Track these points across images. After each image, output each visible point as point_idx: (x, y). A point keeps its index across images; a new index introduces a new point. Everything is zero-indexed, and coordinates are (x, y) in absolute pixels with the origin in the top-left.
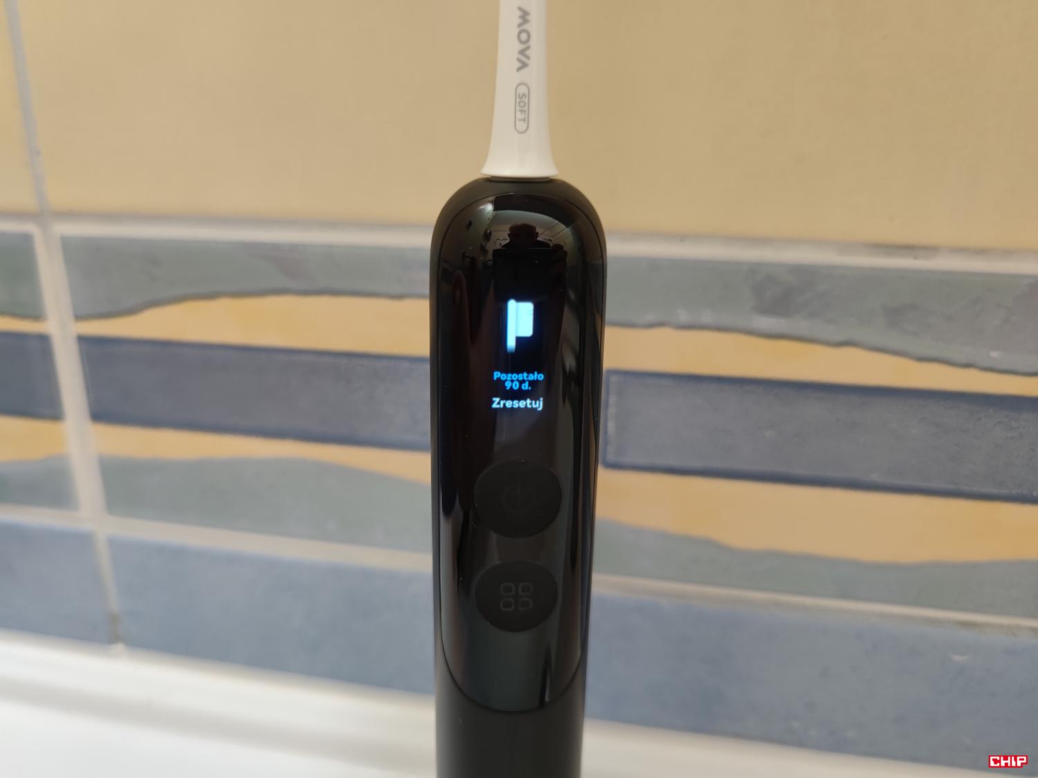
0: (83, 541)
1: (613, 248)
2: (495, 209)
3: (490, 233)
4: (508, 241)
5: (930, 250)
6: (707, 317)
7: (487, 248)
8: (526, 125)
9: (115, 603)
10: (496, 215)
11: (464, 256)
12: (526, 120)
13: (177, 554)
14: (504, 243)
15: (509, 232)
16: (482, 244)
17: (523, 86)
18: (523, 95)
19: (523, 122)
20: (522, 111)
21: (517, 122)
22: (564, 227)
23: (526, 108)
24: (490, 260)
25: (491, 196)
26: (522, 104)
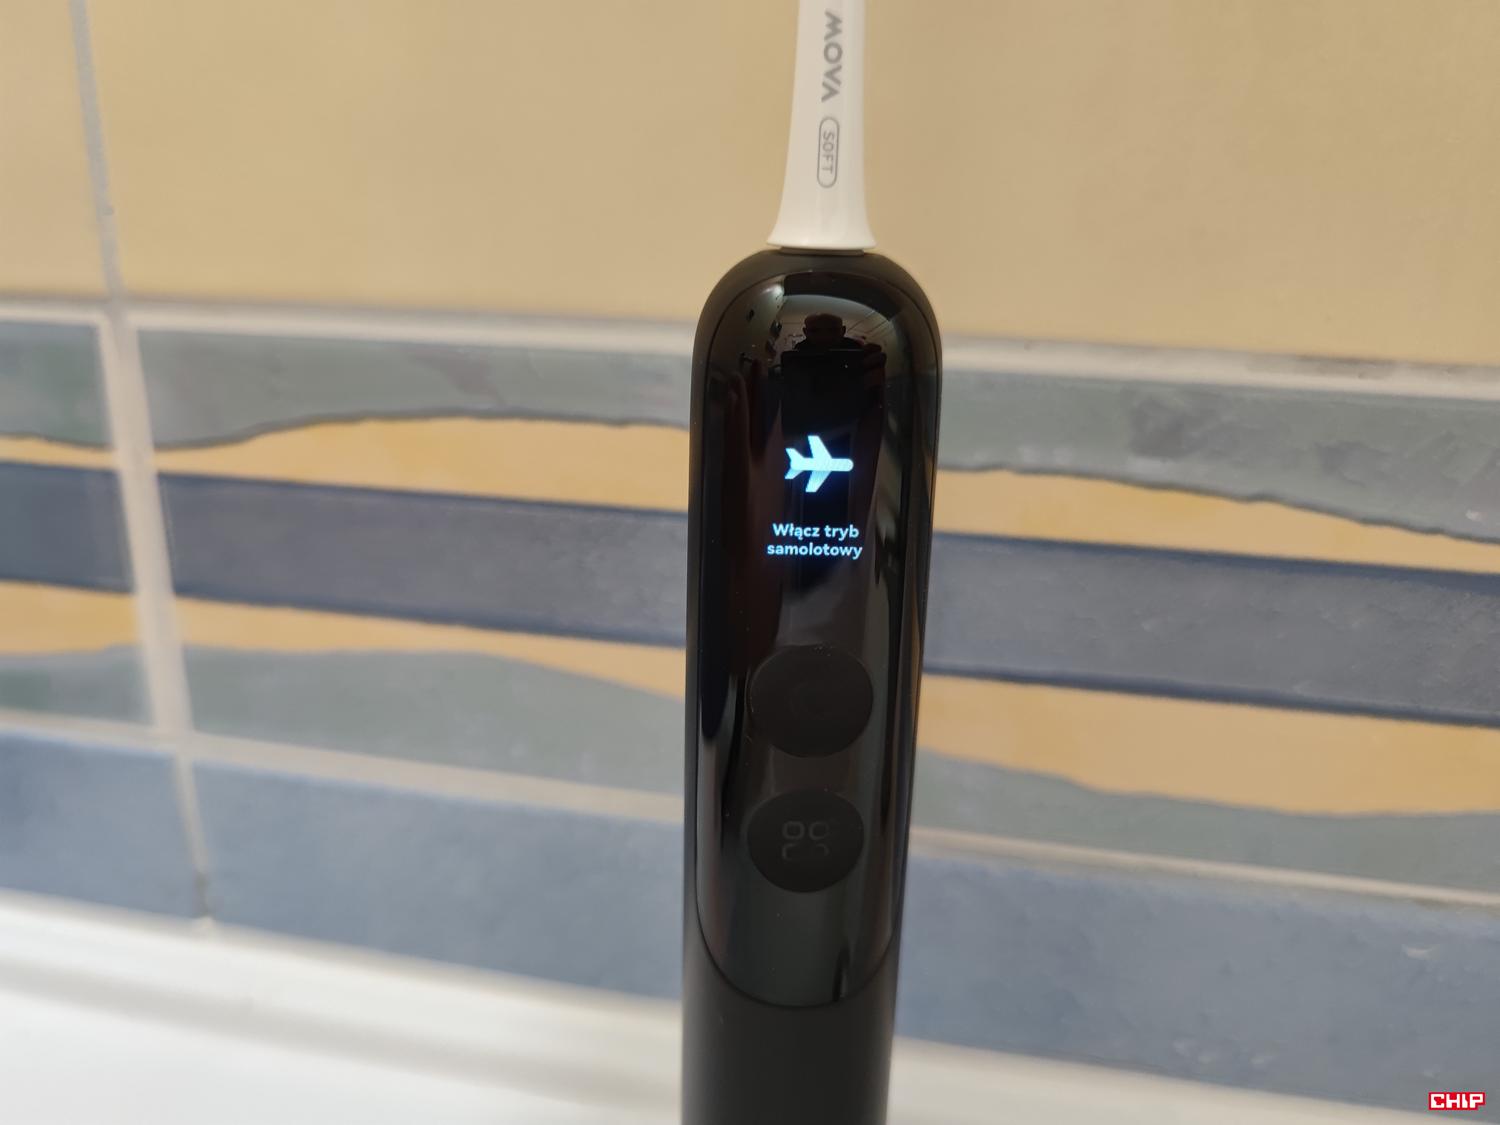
0: (157, 769)
1: (953, 358)
2: (787, 293)
3: (780, 326)
4: (804, 338)
5: (1382, 364)
6: (1062, 457)
7: (774, 348)
8: (833, 175)
9: (202, 859)
10: (787, 301)
11: (743, 360)
12: (834, 169)
13: (293, 789)
14: (799, 340)
15: (804, 326)
16: (768, 343)
17: (829, 121)
18: (830, 134)
19: (829, 172)
20: (828, 157)
21: (821, 171)
22: (885, 319)
23: (834, 152)
24: (778, 366)
25: (778, 275)
26: (829, 147)
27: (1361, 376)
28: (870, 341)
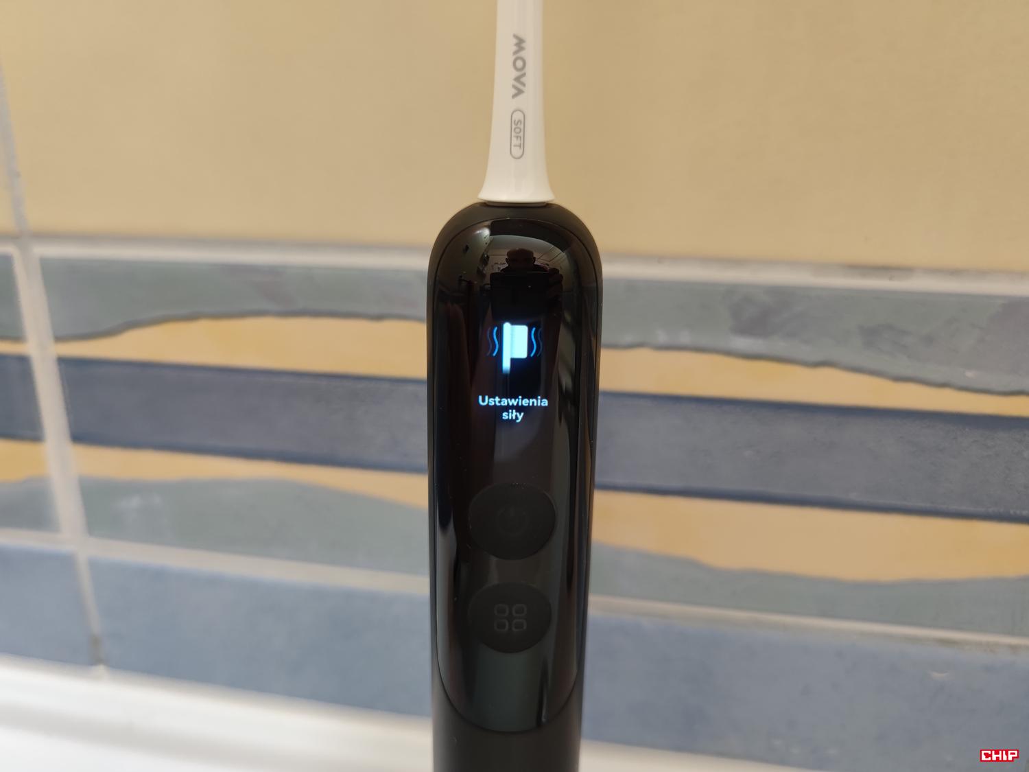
0: (66, 563)
1: (610, 270)
2: (492, 234)
3: (488, 257)
4: (506, 265)
5: (905, 270)
6: (685, 338)
7: (484, 272)
8: (522, 150)
9: (97, 624)
10: (493, 239)
11: (460, 280)
12: (522, 146)
13: (159, 575)
14: (502, 267)
15: (507, 257)
16: (478, 268)
17: (518, 112)
18: (519, 121)
19: (518, 148)
20: (517, 137)
21: (512, 147)
22: (560, 251)
23: (522, 134)
24: (488, 284)
25: (487, 221)
26: (518, 130)
27: (891, 279)
28: (552, 267)
